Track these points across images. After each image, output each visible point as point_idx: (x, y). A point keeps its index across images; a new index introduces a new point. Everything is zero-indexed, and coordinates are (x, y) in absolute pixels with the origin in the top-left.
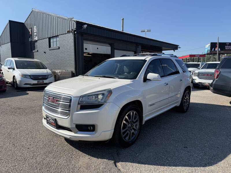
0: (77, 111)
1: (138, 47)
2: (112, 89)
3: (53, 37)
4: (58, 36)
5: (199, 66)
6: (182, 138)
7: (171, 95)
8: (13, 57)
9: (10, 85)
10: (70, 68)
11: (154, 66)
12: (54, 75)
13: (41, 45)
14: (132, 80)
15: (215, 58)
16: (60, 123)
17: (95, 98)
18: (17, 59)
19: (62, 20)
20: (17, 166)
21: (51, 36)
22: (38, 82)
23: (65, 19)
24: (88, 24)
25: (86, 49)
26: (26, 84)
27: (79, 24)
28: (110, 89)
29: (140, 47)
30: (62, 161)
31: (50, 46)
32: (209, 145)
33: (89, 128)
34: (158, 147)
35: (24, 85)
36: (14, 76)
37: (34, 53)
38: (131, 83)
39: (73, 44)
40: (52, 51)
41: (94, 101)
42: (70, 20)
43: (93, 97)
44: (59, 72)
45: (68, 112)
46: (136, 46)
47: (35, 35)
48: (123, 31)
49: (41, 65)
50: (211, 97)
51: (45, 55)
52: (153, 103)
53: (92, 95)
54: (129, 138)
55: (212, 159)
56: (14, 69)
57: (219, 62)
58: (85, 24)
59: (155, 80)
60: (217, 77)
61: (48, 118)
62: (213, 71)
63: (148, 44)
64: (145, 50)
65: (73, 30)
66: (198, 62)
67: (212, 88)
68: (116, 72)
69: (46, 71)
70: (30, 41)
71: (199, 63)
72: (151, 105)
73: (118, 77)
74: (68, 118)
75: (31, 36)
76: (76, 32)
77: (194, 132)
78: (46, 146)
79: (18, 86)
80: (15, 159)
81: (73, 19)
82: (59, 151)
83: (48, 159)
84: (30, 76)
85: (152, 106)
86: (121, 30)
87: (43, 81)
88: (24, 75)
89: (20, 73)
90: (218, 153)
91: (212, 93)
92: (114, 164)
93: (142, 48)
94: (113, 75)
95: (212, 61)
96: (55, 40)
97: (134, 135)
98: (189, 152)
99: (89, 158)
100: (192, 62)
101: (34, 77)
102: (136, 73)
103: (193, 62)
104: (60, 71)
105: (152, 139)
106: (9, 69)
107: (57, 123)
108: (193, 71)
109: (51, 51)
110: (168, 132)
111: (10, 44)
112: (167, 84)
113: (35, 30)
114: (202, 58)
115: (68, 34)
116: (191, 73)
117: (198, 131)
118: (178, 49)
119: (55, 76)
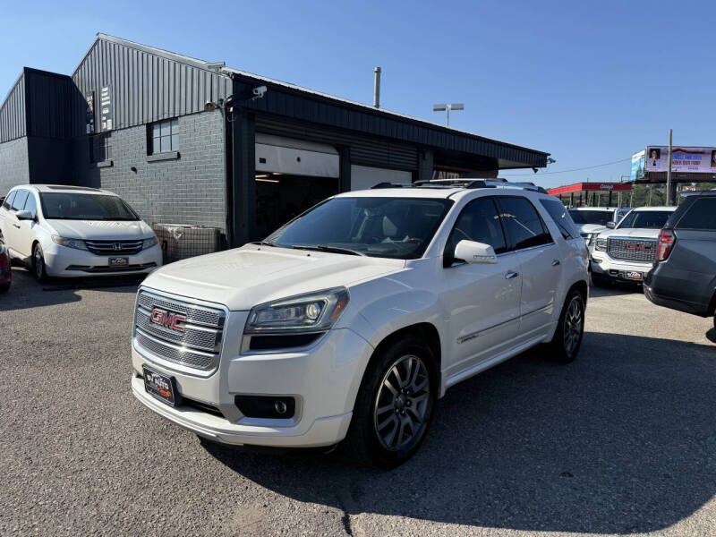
0: (241, 355)
1: (424, 158)
2: (347, 287)
3: (160, 122)
4: (175, 119)
5: (611, 220)
6: (556, 445)
7: (527, 307)
8: (33, 181)
9: (22, 269)
10: (212, 220)
11: (475, 220)
12: (162, 239)
13: (123, 147)
14: (408, 261)
15: (661, 195)
16: (187, 391)
17: (297, 314)
18: (45, 188)
19: (189, 69)
20: (37, 529)
21: (155, 120)
22: (110, 260)
23: (199, 69)
24: (269, 85)
25: (263, 161)
26: (72, 267)
27: (243, 84)
28: (343, 287)
29: (429, 158)
30: (180, 514)
31: (150, 151)
32: (641, 468)
33: (276, 407)
34: (481, 472)
35: (67, 269)
36: (36, 242)
37: (102, 170)
38: (406, 269)
39: (221, 145)
40: (157, 165)
41: (293, 322)
42: (213, 70)
43: (289, 312)
44: (178, 232)
45: (212, 355)
46: (418, 155)
47: (105, 115)
48: (377, 106)
49: (120, 209)
50: (647, 316)
51: (133, 177)
52: (470, 332)
53: (286, 306)
54: (395, 440)
55: (647, 513)
56: (36, 220)
57: (673, 209)
58: (261, 83)
59: (479, 261)
60: (665, 255)
61: (150, 373)
62: (653, 234)
63: (456, 148)
64: (445, 167)
65: (222, 100)
66: (610, 205)
67: (650, 289)
68: (359, 236)
69: (135, 227)
70: (88, 132)
71: (611, 210)
72: (465, 339)
73: (366, 250)
74: (212, 375)
75: (92, 117)
76: (231, 109)
77: (593, 426)
78: (131, 465)
79: (48, 272)
80: (31, 505)
81: (223, 69)
82: (170, 480)
83: (137, 508)
84: (85, 241)
85: (471, 341)
86: (371, 105)
87: (127, 259)
88: (69, 239)
89: (56, 233)
90: (666, 493)
91: (650, 302)
92: (342, 526)
93: (435, 162)
94: (350, 245)
95: (653, 205)
96: (166, 130)
97: (411, 433)
98: (576, 489)
99: (265, 506)
100: (590, 206)
101: (99, 246)
102: (422, 241)
103: (595, 205)
104: (182, 229)
105: (463, 447)
106: (20, 218)
107: (179, 391)
108: (593, 234)
109: (153, 165)
110: (513, 423)
111: (25, 140)
112: (515, 275)
113: (106, 100)
114: (619, 194)
115: (207, 114)
116: (588, 242)
117: (606, 422)
118: (548, 165)
119: (165, 242)
